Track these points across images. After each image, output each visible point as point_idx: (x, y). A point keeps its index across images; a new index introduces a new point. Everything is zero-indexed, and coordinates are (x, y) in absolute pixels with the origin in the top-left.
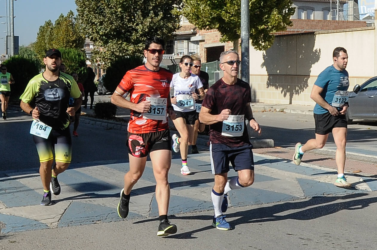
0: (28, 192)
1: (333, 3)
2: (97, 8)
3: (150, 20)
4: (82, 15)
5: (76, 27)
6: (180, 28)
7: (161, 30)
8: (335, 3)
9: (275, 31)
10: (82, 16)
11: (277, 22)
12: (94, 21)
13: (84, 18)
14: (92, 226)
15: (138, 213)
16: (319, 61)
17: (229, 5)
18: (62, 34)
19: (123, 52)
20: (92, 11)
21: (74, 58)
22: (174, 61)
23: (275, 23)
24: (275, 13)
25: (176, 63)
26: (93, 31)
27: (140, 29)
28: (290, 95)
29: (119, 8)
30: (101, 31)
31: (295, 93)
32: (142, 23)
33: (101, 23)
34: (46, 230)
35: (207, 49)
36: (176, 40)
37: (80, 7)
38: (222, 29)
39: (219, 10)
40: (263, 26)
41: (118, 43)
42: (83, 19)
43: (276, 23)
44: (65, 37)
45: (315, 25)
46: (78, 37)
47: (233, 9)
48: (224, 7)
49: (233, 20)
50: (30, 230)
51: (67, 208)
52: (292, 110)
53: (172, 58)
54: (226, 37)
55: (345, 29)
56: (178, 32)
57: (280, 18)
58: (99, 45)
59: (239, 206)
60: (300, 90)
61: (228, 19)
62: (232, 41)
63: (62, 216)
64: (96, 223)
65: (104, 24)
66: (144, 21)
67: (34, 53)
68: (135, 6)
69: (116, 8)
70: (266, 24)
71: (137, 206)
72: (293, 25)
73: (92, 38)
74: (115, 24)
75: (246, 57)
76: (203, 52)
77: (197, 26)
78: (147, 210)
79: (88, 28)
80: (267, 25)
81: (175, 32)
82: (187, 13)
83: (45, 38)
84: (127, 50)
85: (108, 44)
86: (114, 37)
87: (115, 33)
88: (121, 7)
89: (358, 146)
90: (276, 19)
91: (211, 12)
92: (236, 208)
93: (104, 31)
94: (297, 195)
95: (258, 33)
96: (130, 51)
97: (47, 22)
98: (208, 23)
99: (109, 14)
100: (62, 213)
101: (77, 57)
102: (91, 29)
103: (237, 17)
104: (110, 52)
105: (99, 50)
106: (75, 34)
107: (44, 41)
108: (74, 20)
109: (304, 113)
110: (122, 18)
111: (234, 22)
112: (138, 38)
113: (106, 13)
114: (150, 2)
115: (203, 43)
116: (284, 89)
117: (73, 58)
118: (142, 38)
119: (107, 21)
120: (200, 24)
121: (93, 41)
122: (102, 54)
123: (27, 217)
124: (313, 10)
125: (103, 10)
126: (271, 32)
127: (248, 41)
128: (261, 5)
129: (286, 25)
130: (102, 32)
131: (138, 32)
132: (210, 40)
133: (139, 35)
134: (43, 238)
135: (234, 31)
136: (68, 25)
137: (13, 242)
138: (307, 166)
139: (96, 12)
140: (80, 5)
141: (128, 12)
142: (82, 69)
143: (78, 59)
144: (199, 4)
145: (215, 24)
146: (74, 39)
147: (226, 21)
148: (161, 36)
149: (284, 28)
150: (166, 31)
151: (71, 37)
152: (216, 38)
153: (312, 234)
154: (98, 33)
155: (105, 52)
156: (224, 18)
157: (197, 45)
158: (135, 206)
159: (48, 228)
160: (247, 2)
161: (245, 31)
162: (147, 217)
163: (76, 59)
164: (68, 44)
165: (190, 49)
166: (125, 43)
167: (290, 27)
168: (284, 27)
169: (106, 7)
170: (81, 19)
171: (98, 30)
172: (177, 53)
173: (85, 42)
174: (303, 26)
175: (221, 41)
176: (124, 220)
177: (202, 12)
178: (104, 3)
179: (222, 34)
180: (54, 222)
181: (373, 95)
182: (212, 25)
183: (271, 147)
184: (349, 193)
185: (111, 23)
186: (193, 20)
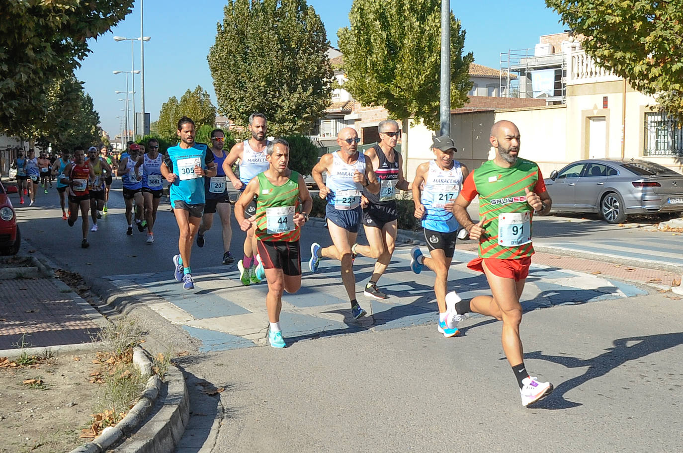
1: (503, 80)
2: (237, 82)
3: (298, 96)
4: (219, 89)
6: (330, 105)
7: (310, 108)
8: (505, 79)
11: (454, 98)
12: (233, 97)
13: (222, 93)
14: (309, 342)
17: (399, 78)
20: (231, 85)
22: (321, 143)
25: (323, 146)
26: (232, 108)
27: (287, 106)
29: (262, 81)
32: (288, 99)
33: (242, 99)
34: (253, 348)
35: (364, 130)
36: (321, 119)
37: (217, 81)
38: (389, 106)
39: (387, 84)
43: (452, 99)
45: (489, 103)
46: (207, 115)
47: (404, 83)
48: (393, 80)
49: (403, 95)
50: (235, 349)
53: (317, 140)
54: (395, 115)
55: (522, 107)
56: (328, 110)
57: (457, 94)
58: (239, 124)
61: (397, 95)
62: (401, 120)
65: (245, 100)
66: (290, 97)
68: (280, 80)
69: (259, 82)
72: (470, 102)
73: (231, 116)
74: (258, 101)
79: (226, 105)
81: (325, 110)
82: (349, 87)
83: (169, 117)
84: (271, 131)
88: (265, 81)
89: (577, 242)
90: (453, 94)
91: (379, 86)
92: (475, 319)
93: (245, 108)
95: (430, 111)
96: (274, 131)
97: (172, 99)
98: (374, 98)
99: (250, 89)
102: (229, 106)
106: (204, 112)
108: (202, 96)
110: (265, 93)
111: (404, 98)
113: (248, 87)
114: (298, 75)
115: (359, 122)
118: (288, 116)
119: (249, 97)
120: (365, 100)
121: (232, 119)
123: (226, 332)
124: (476, 86)
125: (244, 84)
129: (463, 102)
130: (242, 109)
131: (283, 110)
132: (368, 119)
133: (285, 113)
135: (403, 108)
136: (196, 102)
137: (220, 365)
139: (236, 86)
140: (217, 78)
141: (273, 86)
144: (364, 77)
145: (383, 100)
149: (461, 105)
150: (315, 109)
154: (237, 110)
156: (393, 93)
159: (256, 346)
161: (445, 106)
162: (373, 330)
166: (269, 122)
167: (467, 104)
169: (247, 81)
171: (237, 107)
172: (323, 135)
177: (367, 86)
179: (389, 112)
180: (261, 338)
181: (574, 182)
182: (379, 100)
183: (475, 243)
184: (602, 300)
185: (253, 99)
186: (357, 96)
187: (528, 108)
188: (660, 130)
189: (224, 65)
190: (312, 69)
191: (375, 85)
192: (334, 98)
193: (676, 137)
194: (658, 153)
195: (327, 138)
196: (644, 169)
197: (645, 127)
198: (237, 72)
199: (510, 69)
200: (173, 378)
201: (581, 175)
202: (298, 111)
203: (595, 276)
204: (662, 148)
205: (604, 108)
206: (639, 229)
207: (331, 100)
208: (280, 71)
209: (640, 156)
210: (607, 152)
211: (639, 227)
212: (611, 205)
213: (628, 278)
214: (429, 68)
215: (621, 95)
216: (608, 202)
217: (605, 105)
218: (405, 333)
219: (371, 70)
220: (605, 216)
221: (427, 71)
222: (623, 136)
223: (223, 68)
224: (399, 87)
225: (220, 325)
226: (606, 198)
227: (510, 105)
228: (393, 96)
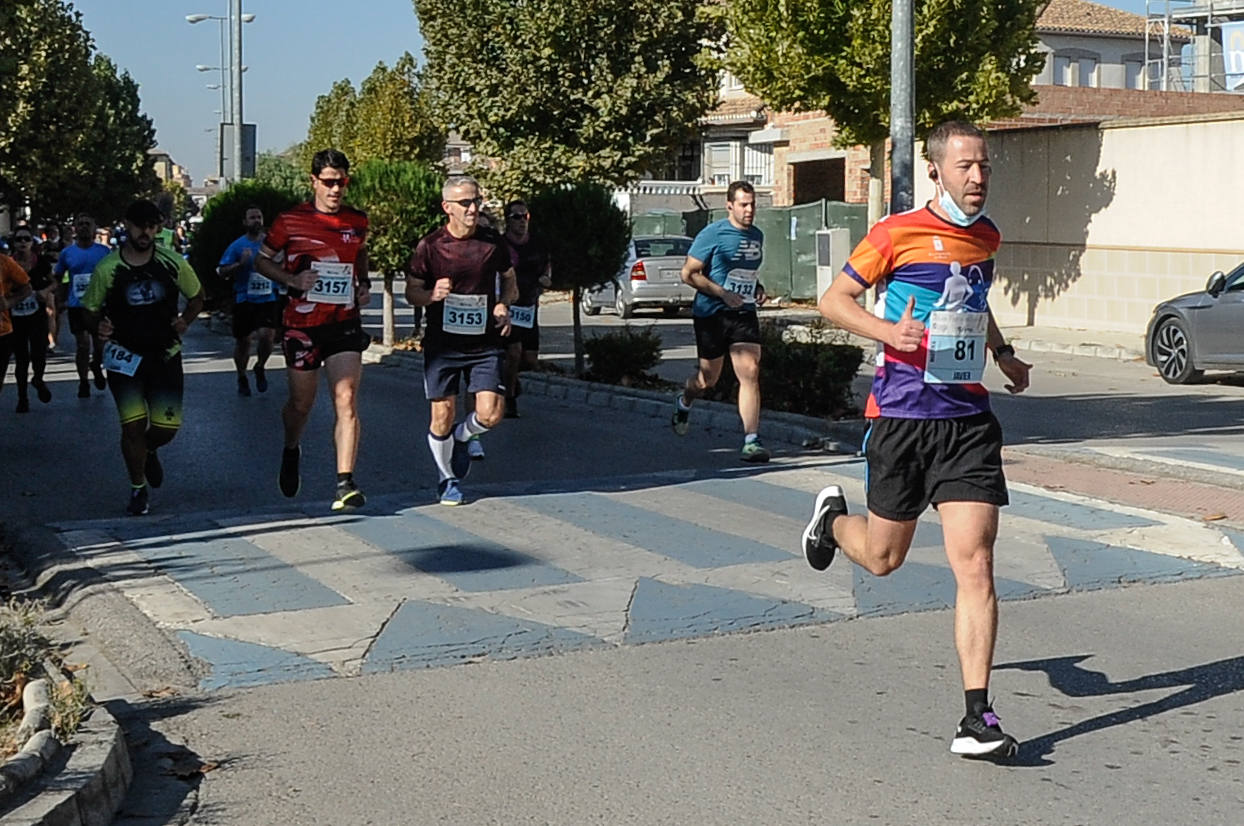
0: (276, 572)
1: (1152, 43)
2: (482, 47)
3: (634, 82)
4: (439, 64)
5: (421, 99)
6: (718, 105)
7: (664, 113)
8: (1157, 41)
9: (989, 117)
10: (437, 68)
11: (994, 92)
12: (472, 84)
13: (445, 74)
14: (460, 670)
15: (593, 634)
16: (1111, 205)
17: (859, 41)
18: (381, 118)
19: (556, 172)
20: (467, 55)
21: (414, 189)
22: (702, 200)
23: (987, 94)
24: (989, 67)
25: (706, 206)
26: (471, 112)
27: (606, 106)
28: (1029, 300)
29: (545, 46)
30: (492, 114)
31: (1043, 294)
32: (610, 91)
33: (494, 91)
34: (328, 681)
35: (795, 168)
36: (707, 139)
37: (434, 44)
38: (837, 110)
39: (829, 56)
40: (955, 104)
41: (542, 146)
42: (440, 78)
43: (990, 96)
44: (389, 130)
45: (1101, 104)
46: (427, 127)
47: (870, 54)
48: (845, 48)
49: (870, 84)
50: (282, 683)
51: (388, 620)
52: (1033, 343)
53: (696, 192)
55: (1184, 114)
56: (711, 118)
57: (1003, 83)
58: (487, 153)
59: (882, 612)
60: (1058, 286)
61: (855, 83)
62: (866, 146)
63: (372, 642)
64: (470, 662)
65: (501, 92)
66: (615, 86)
67: (300, 173)
68: (591, 43)
69: (537, 47)
70: (962, 98)
72: (1038, 103)
73: (467, 132)
74: (534, 94)
75: (905, 189)
76: (785, 175)
77: (767, 101)
78: (618, 624)
79: (456, 103)
80: (965, 100)
81: (703, 119)
82: (739, 65)
83: (332, 131)
84: (567, 168)
85: (513, 149)
86: (531, 128)
87: (533, 120)
88: (550, 45)
90: (992, 83)
91: (809, 63)
92: (871, 620)
93: (502, 113)
94: (1045, 583)
96: (574, 170)
97: (340, 86)
98: (798, 92)
99: (515, 65)
100: (375, 633)
101: (423, 185)
102: (464, 107)
103: (880, 77)
104: (518, 172)
105: (486, 167)
106: (420, 121)
107: (330, 140)
108: (416, 80)
109: (1068, 351)
110: (553, 76)
111: (873, 90)
112: (601, 133)
113: (508, 60)
114: (634, 32)
115: (784, 149)
116: (1013, 284)
117: (412, 189)
118: (611, 133)
119: (511, 85)
120: (777, 96)
121: (470, 139)
122: (496, 178)
123: (274, 646)
124: (1097, 59)
125: (499, 52)
126: (977, 122)
127: (910, 146)
128: (949, 43)
129: (1018, 102)
130: (496, 115)
131: (598, 117)
132: (805, 141)
133: (602, 125)
134: (318, 703)
135: (871, 117)
136: (399, 95)
137: (233, 717)
139: (480, 57)
140: (434, 38)
141: (572, 59)
142: (438, 219)
143: (426, 191)
144: (772, 40)
145: (819, 96)
146: (416, 135)
147: (850, 88)
148: (663, 127)
149: (1013, 111)
150: (678, 115)
151: (406, 129)
152: (822, 135)
154: (483, 117)
155: (503, 174)
156: (843, 80)
157: (767, 155)
158: (584, 614)
159: (335, 677)
160: (909, 35)
161: (901, 116)
162: (618, 644)
163: (420, 190)
164: (399, 147)
165: (746, 165)
166: (562, 148)
167: (1030, 106)
168: (1015, 106)
169: (507, 44)
170: (436, 77)
171: (483, 109)
172: (710, 179)
173: (446, 143)
174: (1067, 105)
175: (834, 145)
176: (551, 655)
177: (781, 62)
178: (501, 31)
179: (837, 126)
180: (350, 660)
185: (523, 90)
186: (756, 85)
189: (451, 7)
190: (670, 15)
191: (800, 59)
195: (715, 187)
198: (482, 22)
199: (1170, 17)
200: (94, 737)
202: (633, 121)
207: (718, 95)
208: (589, 22)
214: (932, 18)
218: (689, 651)
219: (789, 23)
221: (927, 26)
223: (448, 11)
224: (860, 65)
225: (265, 630)
228: (844, 85)
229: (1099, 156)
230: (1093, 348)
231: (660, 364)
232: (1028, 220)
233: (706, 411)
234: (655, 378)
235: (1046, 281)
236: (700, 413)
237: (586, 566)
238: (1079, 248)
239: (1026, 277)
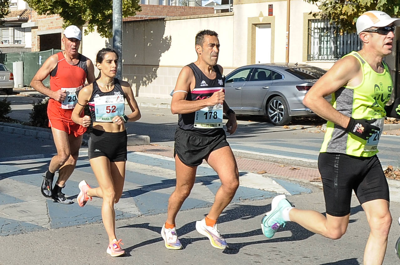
6: (8, 13)
9: (124, 16)
11: (126, 6)
15: (37, 224)
16: (170, 49)
23: (123, 7)
25: (3, 52)
28: (136, 87)
31: (142, 84)
35: (40, 37)
38: (64, 13)
40: (111, 11)
43: (125, 8)
45: (160, 11)
49: (78, 4)
52: (142, 103)
54: (70, 23)
55: (191, 15)
56: (6, 18)
57: (129, 3)
59: (150, 214)
60: (148, 81)
61: (72, 3)
71: (34, 216)
72: (141, 10)
76: (37, 40)
78: (46, 220)
81: (3, 19)
89: (244, 143)
90: (125, 3)
92: (148, 217)
94: (211, 200)
95: (104, 19)
98: (49, 7)
103: (82, 1)
109: (156, 106)
111: (79, 6)
115: (36, 29)
116: (130, 80)
120: (41, 8)
129: (134, 10)
132: (44, 27)
135: (78, 16)
138: (204, 166)
145: (58, 8)
149: (132, 14)
152: (52, 24)
153: (257, 249)
156: (68, 2)
157: (23, 33)
158: (31, 216)
161: (117, 14)
162: (48, 228)
165: (15, 37)
167: (138, 12)
168: (133, 12)
172: (2, 42)
174: (147, 12)
175: (63, 27)
176: (23, 233)
179: (64, 20)
181: (241, 86)
182: (55, 9)
183: (147, 145)
184: (267, 198)
186: (33, 5)
187: (196, 16)
188: (323, 36)
192: (11, 7)
193: (338, 42)
194: (321, 58)
195: (5, 45)
196: (308, 73)
197: (308, 34)
201: (247, 79)
203: (261, 176)
204: (325, 53)
205: (269, 15)
206: (303, 130)
207: (9, 9)
209: (303, 61)
210: (272, 57)
211: (303, 128)
212: (276, 108)
213: (293, 177)
215: (285, 3)
216: (273, 105)
217: (271, 12)
218: (80, 231)
220: (271, 119)
222: (287, 41)
226: (270, 101)
227: (180, 13)
228: (68, 4)
229: (164, 31)
230: (166, 105)
231: (11, 112)
232: (136, 55)
233: (34, 131)
234: (8, 118)
235: (143, 79)
236: (32, 132)
237: (22, 195)
238: (157, 66)
239: (135, 78)
